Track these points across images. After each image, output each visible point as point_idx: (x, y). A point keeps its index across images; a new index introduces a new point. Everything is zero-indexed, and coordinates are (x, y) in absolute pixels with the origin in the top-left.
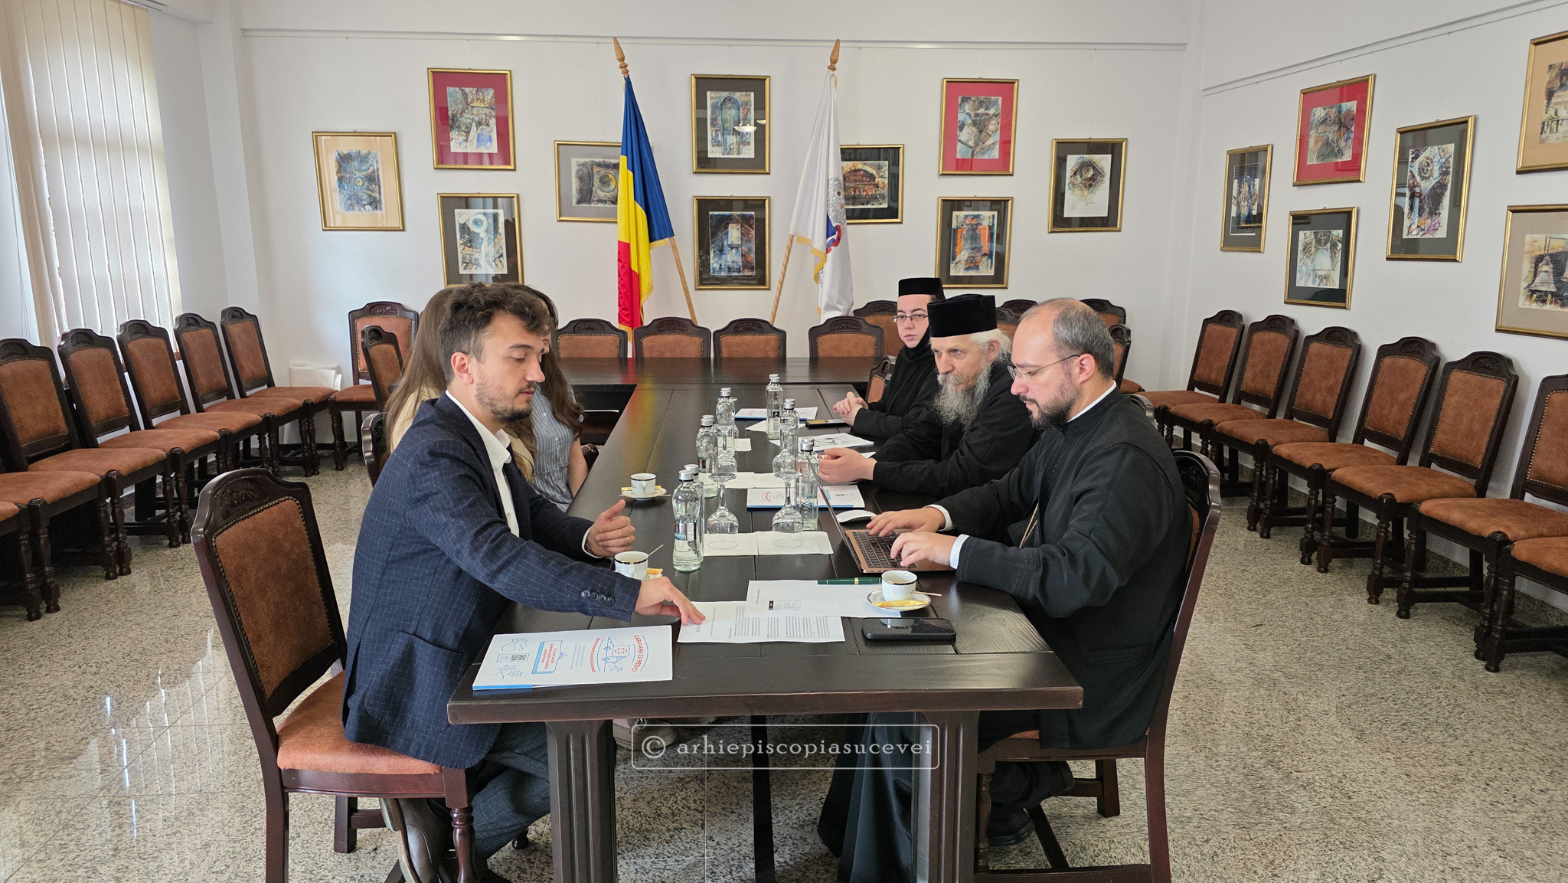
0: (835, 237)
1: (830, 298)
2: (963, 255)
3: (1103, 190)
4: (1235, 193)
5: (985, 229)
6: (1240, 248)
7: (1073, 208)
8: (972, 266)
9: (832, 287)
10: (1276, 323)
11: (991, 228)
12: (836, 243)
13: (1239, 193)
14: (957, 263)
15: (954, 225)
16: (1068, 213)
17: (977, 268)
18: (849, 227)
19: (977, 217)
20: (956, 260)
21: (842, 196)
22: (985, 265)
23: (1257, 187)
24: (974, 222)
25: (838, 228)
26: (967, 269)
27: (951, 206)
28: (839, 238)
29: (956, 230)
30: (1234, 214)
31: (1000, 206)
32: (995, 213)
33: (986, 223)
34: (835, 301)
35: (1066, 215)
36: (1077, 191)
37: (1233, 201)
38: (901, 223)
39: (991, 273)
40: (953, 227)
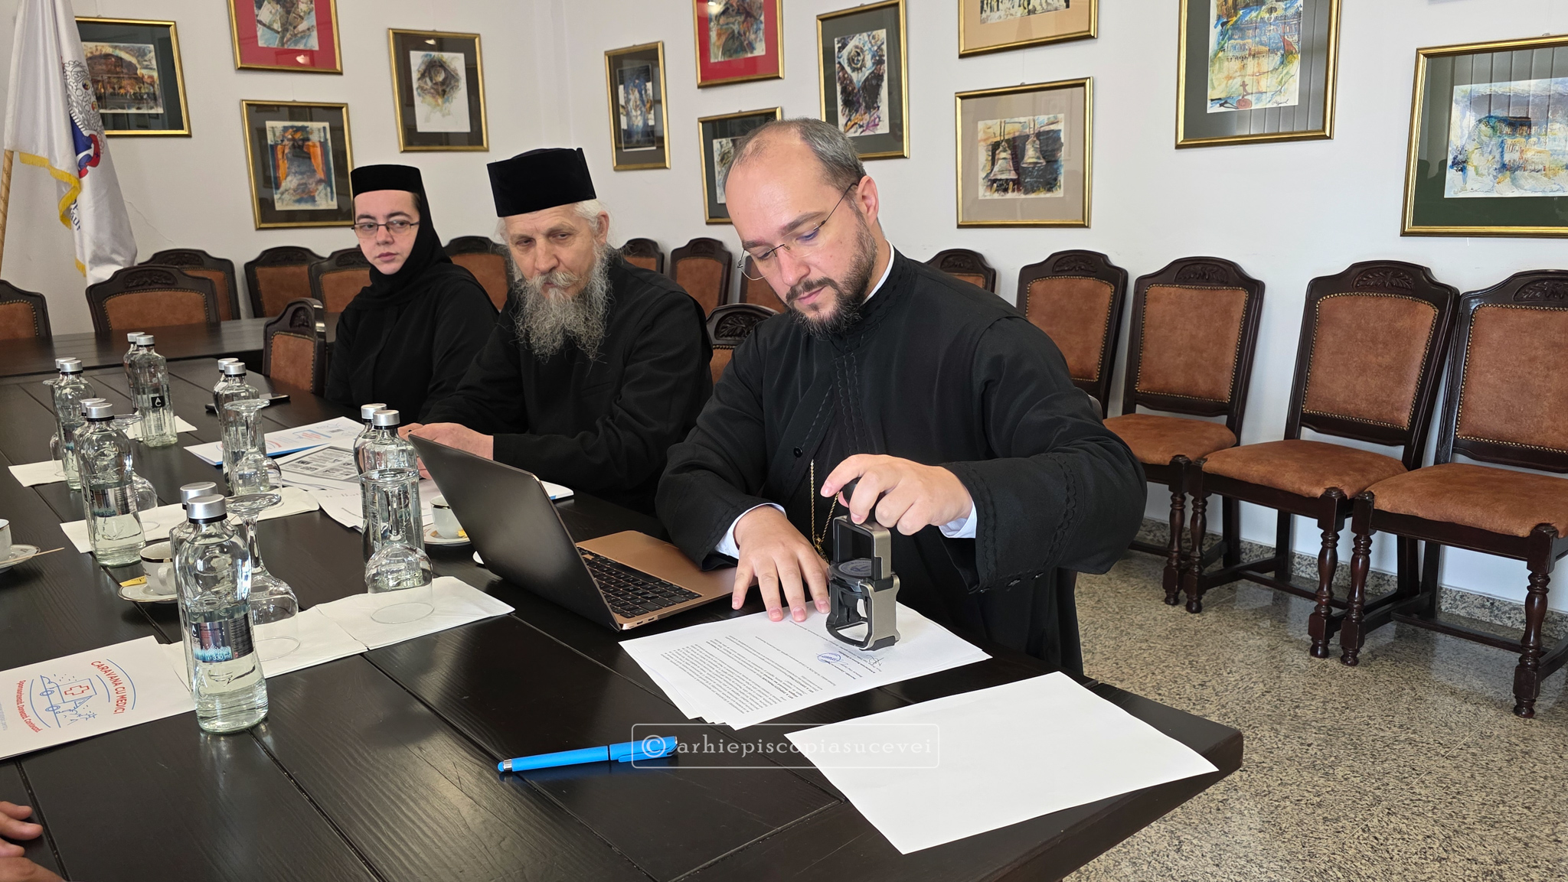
0: (91, 152)
1: (98, 245)
2: (290, 182)
3: (460, 96)
4: (622, 101)
5: (314, 146)
6: (639, 166)
7: (427, 120)
8: (305, 196)
9: (98, 228)
10: (702, 248)
11: (323, 145)
12: (94, 161)
13: (627, 101)
14: (282, 194)
15: (270, 140)
16: (422, 127)
17: (313, 200)
18: (110, 141)
19: (303, 129)
20: (282, 189)
21: (90, 91)
22: (322, 195)
23: (650, 92)
24: (298, 136)
25: (92, 139)
26: (299, 201)
27: (259, 112)
28: (97, 154)
29: (274, 147)
30: (624, 126)
31: (333, 113)
32: (327, 125)
33: (315, 138)
34: (108, 249)
35: (420, 129)
36: (429, 98)
37: (621, 110)
38: (189, 136)
39: (333, 205)
40: (269, 142)
